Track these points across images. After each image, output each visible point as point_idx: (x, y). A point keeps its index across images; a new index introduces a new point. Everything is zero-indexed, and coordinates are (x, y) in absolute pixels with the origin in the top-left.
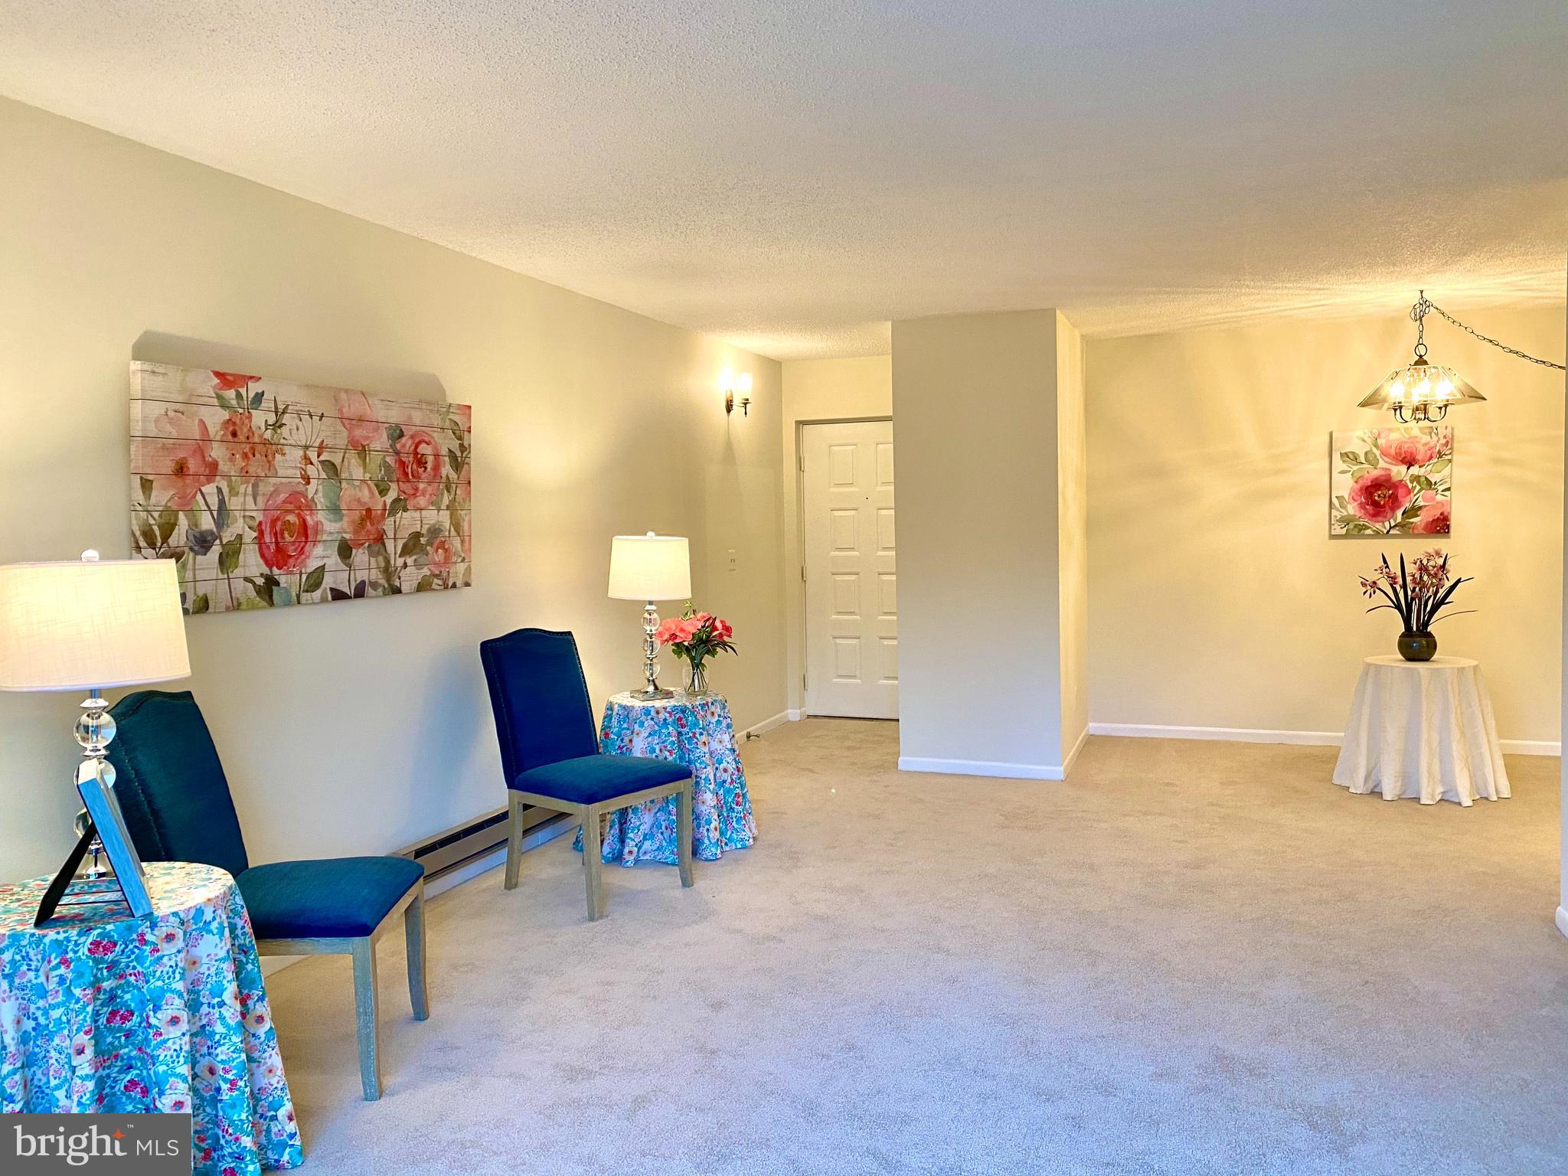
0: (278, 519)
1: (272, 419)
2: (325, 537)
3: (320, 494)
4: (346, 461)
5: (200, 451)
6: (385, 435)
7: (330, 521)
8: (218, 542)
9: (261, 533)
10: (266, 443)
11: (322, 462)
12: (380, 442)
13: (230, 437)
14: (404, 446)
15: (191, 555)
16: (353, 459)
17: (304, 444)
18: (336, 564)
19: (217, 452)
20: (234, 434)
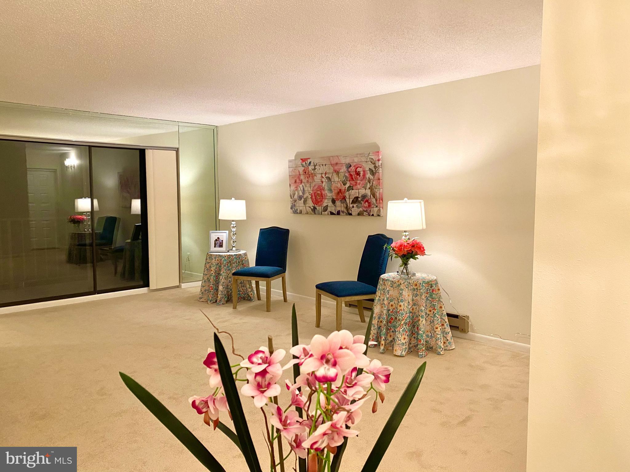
0: (316, 192)
1: (313, 168)
2: (328, 197)
3: (326, 185)
4: (333, 176)
5: (299, 178)
6: (345, 167)
7: (329, 193)
8: (303, 198)
9: (312, 196)
10: (312, 174)
11: (326, 177)
12: (344, 169)
13: (304, 173)
14: (351, 170)
15: (298, 201)
16: (335, 175)
17: (321, 173)
18: (331, 205)
19: (302, 177)
20: (305, 173)
